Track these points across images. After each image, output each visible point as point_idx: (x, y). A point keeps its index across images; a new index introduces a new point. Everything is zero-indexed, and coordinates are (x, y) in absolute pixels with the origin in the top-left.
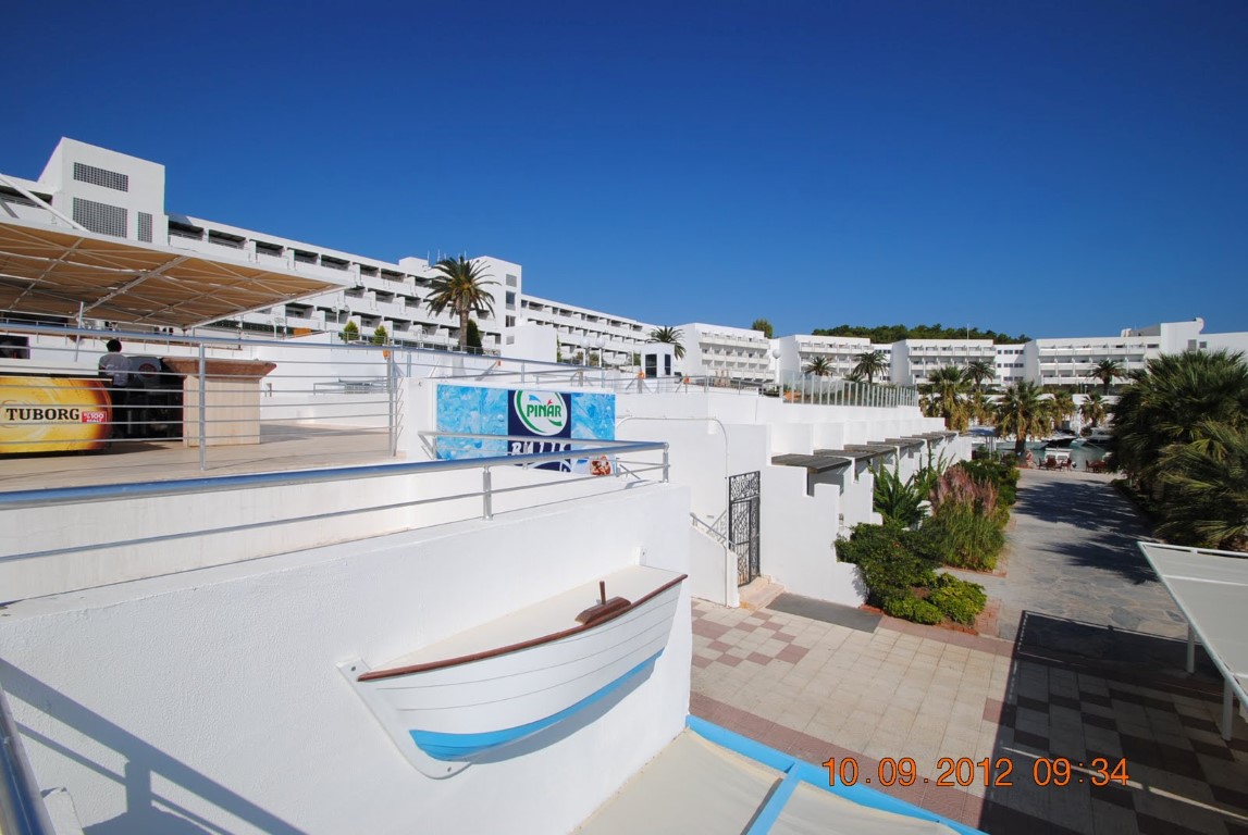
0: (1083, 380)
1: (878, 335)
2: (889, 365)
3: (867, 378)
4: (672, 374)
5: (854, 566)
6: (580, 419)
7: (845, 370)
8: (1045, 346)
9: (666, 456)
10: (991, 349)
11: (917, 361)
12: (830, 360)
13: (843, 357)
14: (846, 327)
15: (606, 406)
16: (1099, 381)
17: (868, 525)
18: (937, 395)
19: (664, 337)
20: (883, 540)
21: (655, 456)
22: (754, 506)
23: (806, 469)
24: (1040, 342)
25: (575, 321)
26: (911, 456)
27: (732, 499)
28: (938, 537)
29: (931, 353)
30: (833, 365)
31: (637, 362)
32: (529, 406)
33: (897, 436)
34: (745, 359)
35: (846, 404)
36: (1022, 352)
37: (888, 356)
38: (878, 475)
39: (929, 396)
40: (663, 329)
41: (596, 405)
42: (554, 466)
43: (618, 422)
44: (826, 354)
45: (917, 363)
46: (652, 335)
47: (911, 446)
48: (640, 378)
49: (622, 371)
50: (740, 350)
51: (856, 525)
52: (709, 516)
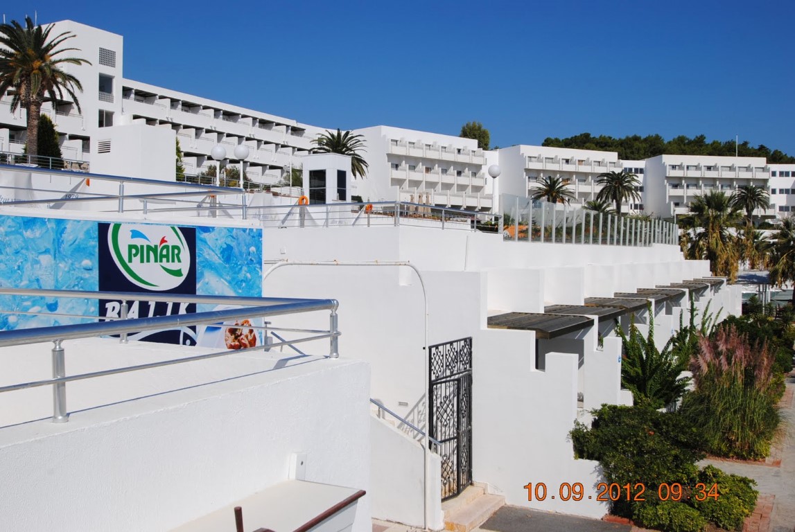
1: (628, 148)
2: (641, 189)
3: (613, 207)
4: (349, 199)
5: (596, 463)
6: (210, 266)
7: (585, 195)
9: (334, 319)
10: (764, 169)
11: (676, 183)
12: (567, 180)
13: (583, 177)
14: (587, 135)
15: (248, 246)
17: (614, 408)
18: (700, 230)
19: (337, 145)
20: (633, 427)
21: (319, 319)
22: (464, 387)
23: (533, 333)
25: (204, 119)
26: (669, 312)
27: (433, 378)
28: (701, 419)
29: (693, 173)
30: (570, 187)
31: (297, 182)
32: (131, 247)
33: (652, 286)
34: (451, 178)
35: (587, 242)
37: (640, 177)
38: (628, 338)
39: (691, 231)
40: (335, 133)
41: (233, 244)
42: (171, 337)
43: (266, 270)
44: (561, 172)
45: (675, 186)
46: (320, 141)
47: (668, 298)
48: (301, 204)
49: (275, 194)
50: (445, 166)
51: (599, 407)
52: (401, 404)
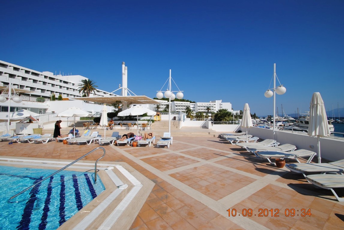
0: (204, 111)
3: (168, 110)
7: (163, 108)
8: (199, 104)
10: (190, 104)
13: (163, 105)
16: (207, 111)
24: (198, 103)
29: (179, 105)
30: (161, 107)
36: (194, 105)
44: (160, 104)
45: (176, 106)
